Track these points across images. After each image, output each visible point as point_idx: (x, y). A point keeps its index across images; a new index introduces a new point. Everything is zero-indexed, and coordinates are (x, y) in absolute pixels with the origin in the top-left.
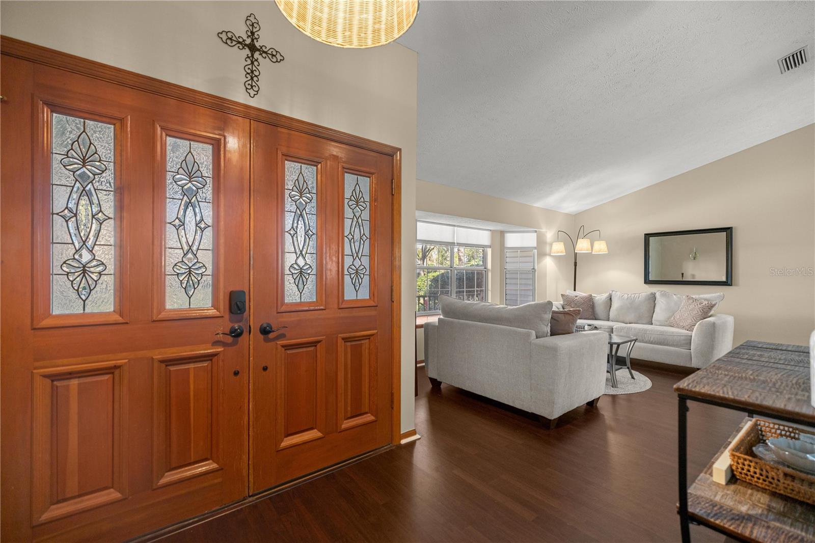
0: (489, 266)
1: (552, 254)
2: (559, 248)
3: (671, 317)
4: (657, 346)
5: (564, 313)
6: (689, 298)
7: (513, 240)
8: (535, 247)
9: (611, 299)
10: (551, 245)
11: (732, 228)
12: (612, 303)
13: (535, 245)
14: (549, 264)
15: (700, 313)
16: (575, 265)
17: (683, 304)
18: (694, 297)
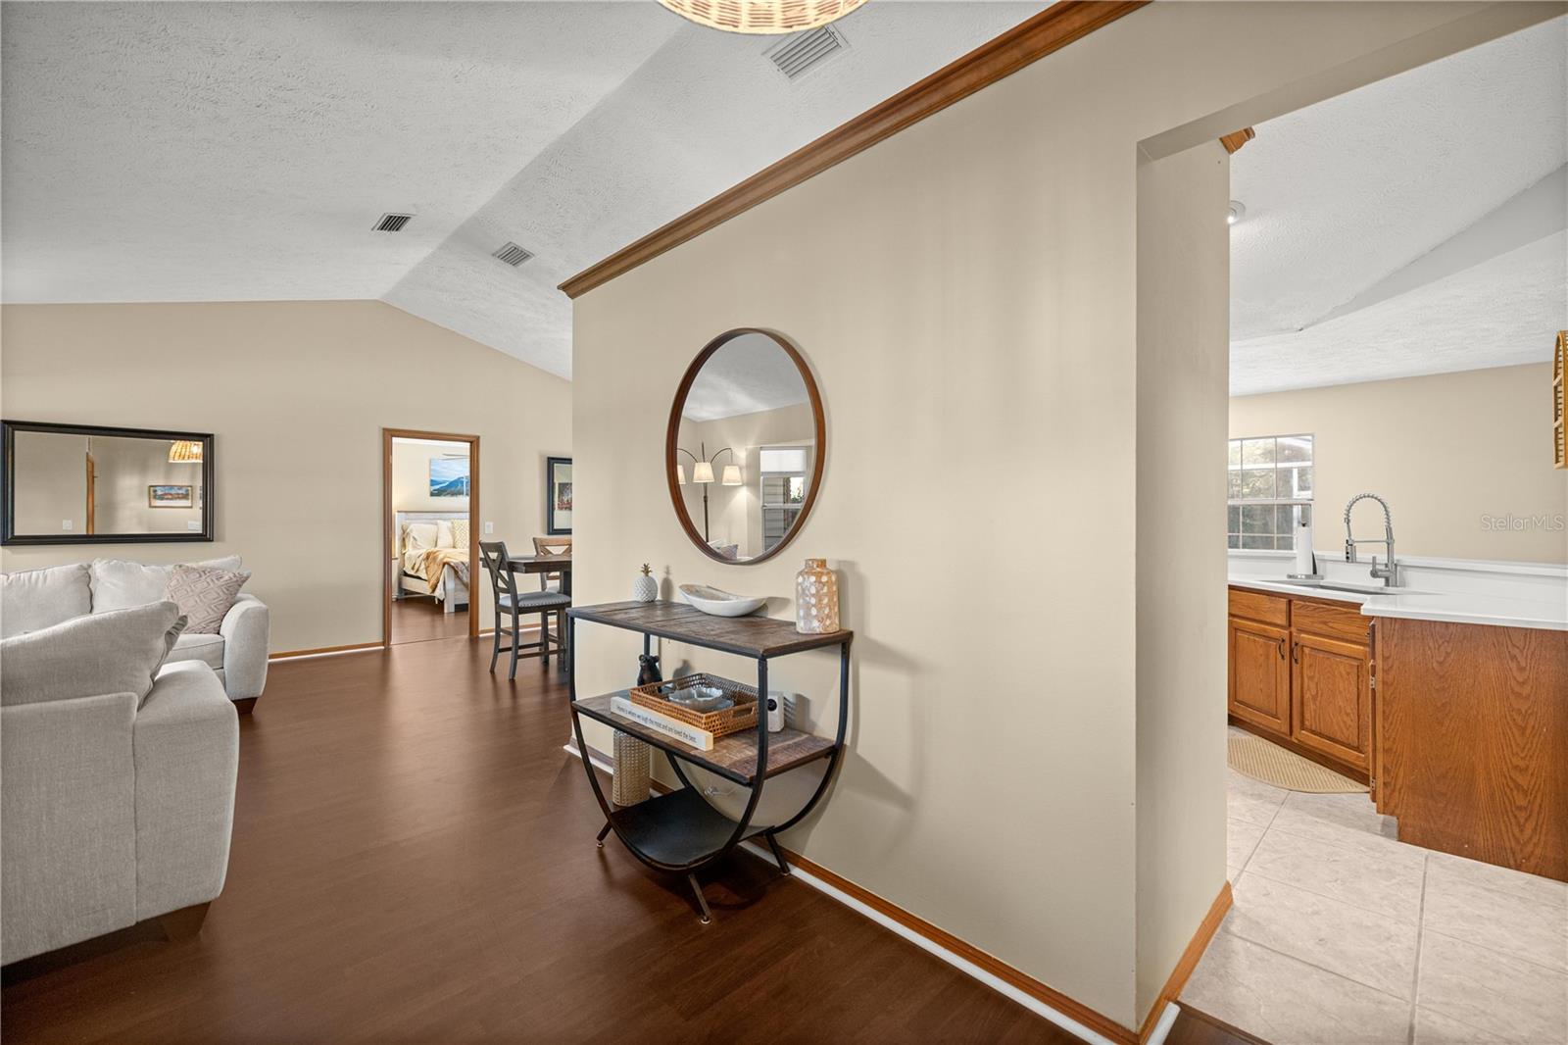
11: (212, 435)
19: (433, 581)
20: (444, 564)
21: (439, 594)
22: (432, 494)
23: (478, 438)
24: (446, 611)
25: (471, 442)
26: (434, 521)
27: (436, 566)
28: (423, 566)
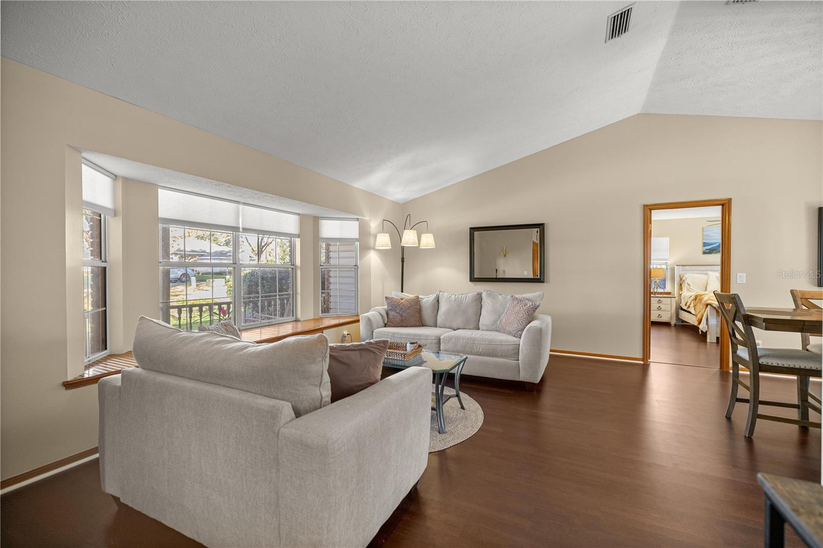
0: (298, 262)
1: (376, 248)
2: (384, 241)
3: (497, 321)
4: (486, 358)
5: (359, 350)
6: (514, 299)
7: (331, 229)
8: (357, 239)
9: (438, 300)
10: (375, 236)
11: (544, 224)
12: (440, 306)
13: (357, 237)
14: (373, 260)
15: (525, 316)
16: (403, 262)
17: (508, 305)
18: (517, 296)
19: (699, 316)
20: (707, 305)
21: (703, 327)
22: (704, 253)
23: (730, 200)
24: (708, 341)
25: (723, 205)
26: (705, 272)
27: (701, 306)
28: (692, 305)
